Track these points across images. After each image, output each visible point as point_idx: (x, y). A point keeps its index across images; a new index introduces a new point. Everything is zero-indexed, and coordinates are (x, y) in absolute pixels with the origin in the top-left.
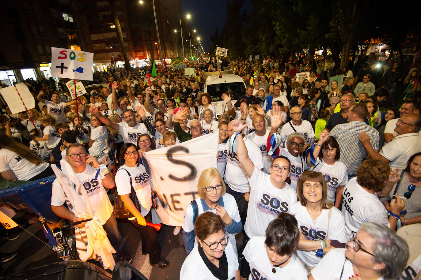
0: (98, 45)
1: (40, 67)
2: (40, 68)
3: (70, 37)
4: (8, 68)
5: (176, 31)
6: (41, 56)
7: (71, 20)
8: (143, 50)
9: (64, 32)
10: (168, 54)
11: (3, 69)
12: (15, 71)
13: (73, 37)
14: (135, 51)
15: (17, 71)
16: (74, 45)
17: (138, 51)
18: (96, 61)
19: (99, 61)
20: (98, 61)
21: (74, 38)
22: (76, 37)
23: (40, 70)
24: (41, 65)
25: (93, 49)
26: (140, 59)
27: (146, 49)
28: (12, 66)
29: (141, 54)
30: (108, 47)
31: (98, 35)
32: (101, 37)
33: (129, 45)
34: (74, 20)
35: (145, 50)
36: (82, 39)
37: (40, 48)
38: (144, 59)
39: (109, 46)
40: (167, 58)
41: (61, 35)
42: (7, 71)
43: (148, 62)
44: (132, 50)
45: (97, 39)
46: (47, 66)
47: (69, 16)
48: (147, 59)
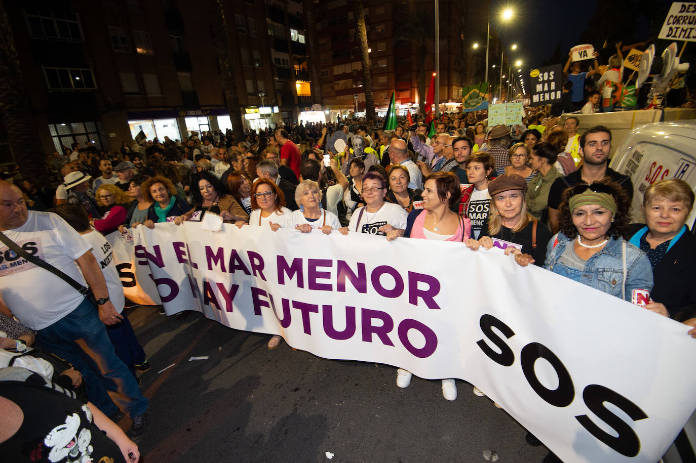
0: (342, 82)
1: (245, 113)
2: (246, 115)
3: (297, 67)
4: (201, 113)
5: (476, 46)
6: (250, 97)
7: (302, 39)
8: (410, 88)
9: (288, 59)
10: (455, 93)
11: (193, 114)
12: (210, 118)
13: (301, 67)
14: (397, 90)
15: (212, 119)
16: (301, 79)
17: (401, 91)
18: (331, 106)
19: (336, 106)
20: (334, 106)
21: (304, 69)
22: (306, 67)
23: (244, 118)
24: (247, 110)
25: (334, 89)
26: (402, 103)
27: (416, 85)
28: (206, 110)
29: (406, 94)
30: (356, 85)
31: (343, 65)
32: (347, 68)
33: (388, 80)
34: (306, 39)
35: (414, 87)
36: (314, 70)
37: (249, 84)
38: (410, 104)
39: (358, 82)
40: (450, 100)
41: (284, 64)
42: (200, 118)
43: (415, 108)
44: (392, 89)
45: (341, 73)
46: (256, 112)
47: (299, 33)
48: (414, 103)
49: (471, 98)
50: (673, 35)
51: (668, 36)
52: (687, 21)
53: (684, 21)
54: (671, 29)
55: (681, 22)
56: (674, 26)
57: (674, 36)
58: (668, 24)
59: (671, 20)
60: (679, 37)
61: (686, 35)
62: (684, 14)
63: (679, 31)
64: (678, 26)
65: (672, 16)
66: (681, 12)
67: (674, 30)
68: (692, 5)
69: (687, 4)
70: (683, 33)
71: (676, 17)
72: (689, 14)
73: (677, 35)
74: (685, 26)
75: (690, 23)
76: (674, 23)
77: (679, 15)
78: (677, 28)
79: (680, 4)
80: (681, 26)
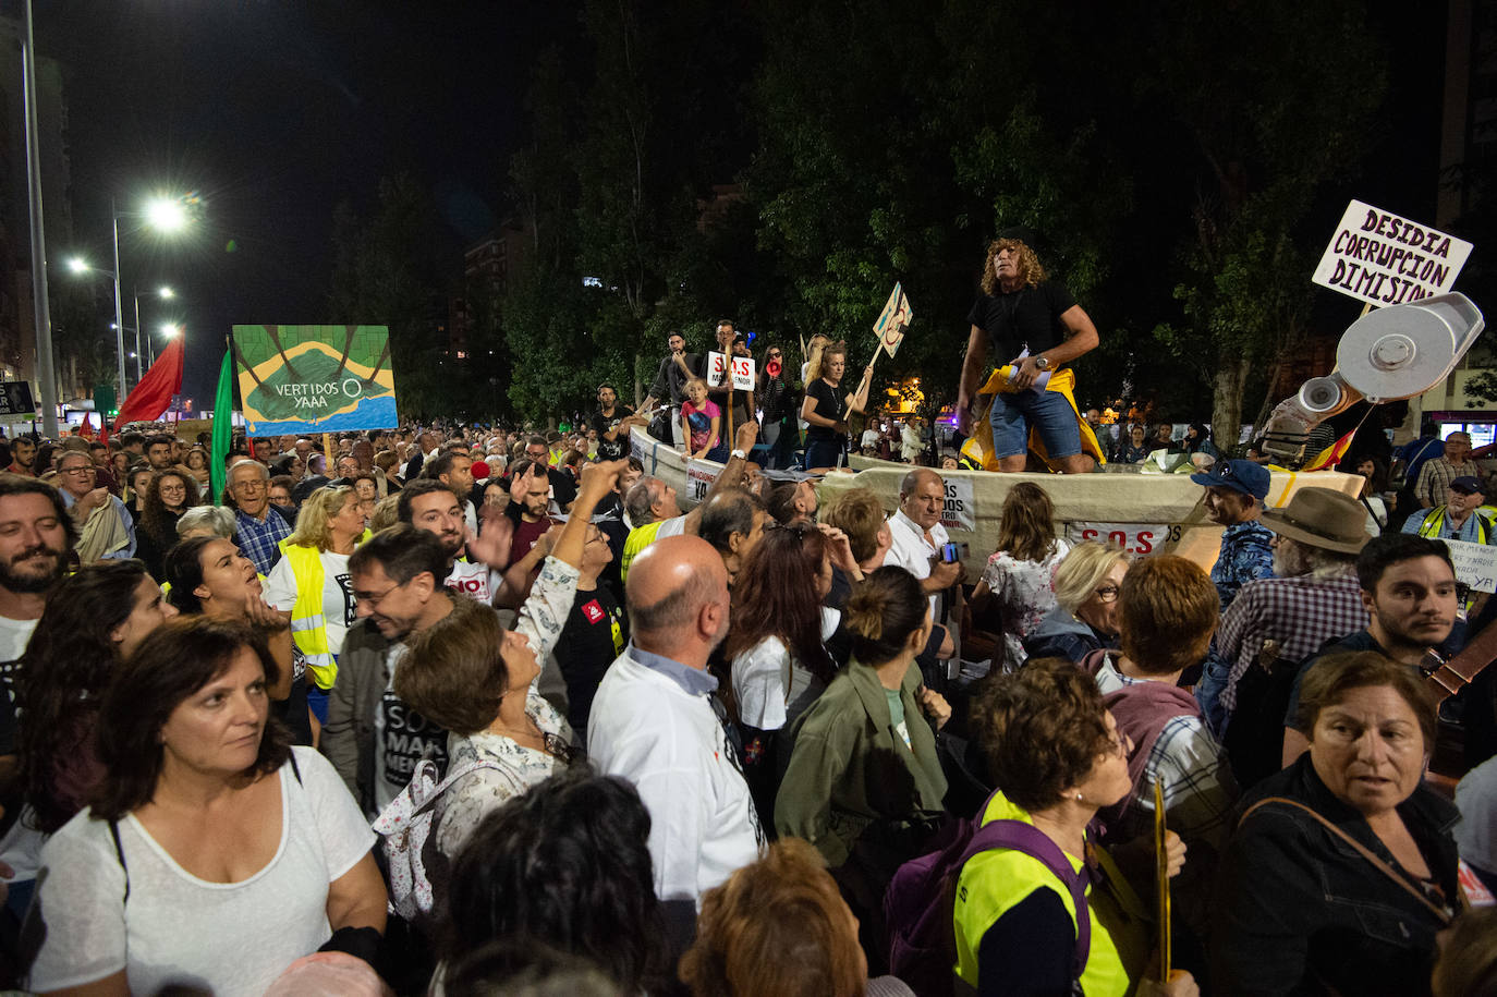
49: (292, 372)
50: (1344, 281)
51: (1333, 281)
52: (1376, 255)
53: (1370, 252)
54: (1341, 264)
55: (1364, 252)
56: (1349, 259)
57: (1347, 286)
58: (1337, 251)
59: (1344, 245)
60: (1356, 291)
61: (1371, 291)
62: (1372, 235)
63: (1358, 273)
64: (1356, 261)
65: (1347, 232)
66: (1365, 228)
67: (1348, 270)
68: (1388, 219)
69: (1380, 213)
70: (1365, 282)
71: (1355, 237)
72: (1382, 240)
73: (1353, 284)
74: (1373, 267)
75: (1381, 262)
76: (1348, 253)
77: (1362, 234)
78: (1355, 267)
79: (1367, 208)
80: (1364, 264)
